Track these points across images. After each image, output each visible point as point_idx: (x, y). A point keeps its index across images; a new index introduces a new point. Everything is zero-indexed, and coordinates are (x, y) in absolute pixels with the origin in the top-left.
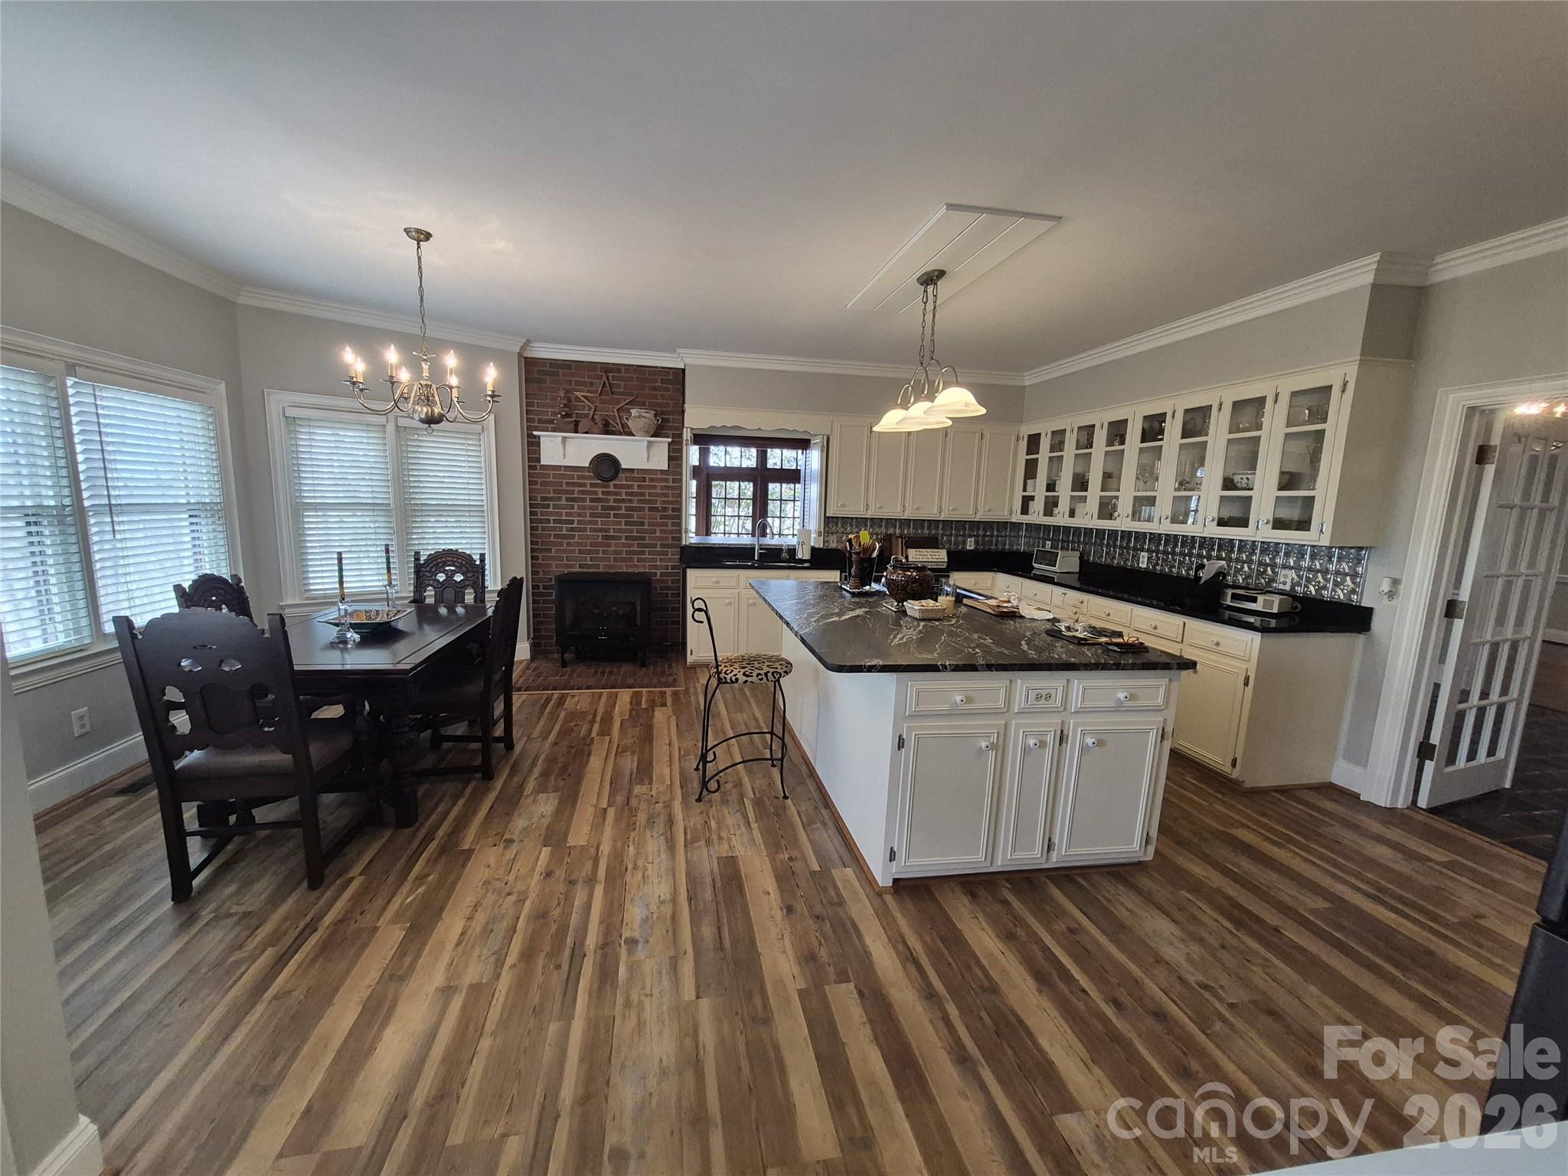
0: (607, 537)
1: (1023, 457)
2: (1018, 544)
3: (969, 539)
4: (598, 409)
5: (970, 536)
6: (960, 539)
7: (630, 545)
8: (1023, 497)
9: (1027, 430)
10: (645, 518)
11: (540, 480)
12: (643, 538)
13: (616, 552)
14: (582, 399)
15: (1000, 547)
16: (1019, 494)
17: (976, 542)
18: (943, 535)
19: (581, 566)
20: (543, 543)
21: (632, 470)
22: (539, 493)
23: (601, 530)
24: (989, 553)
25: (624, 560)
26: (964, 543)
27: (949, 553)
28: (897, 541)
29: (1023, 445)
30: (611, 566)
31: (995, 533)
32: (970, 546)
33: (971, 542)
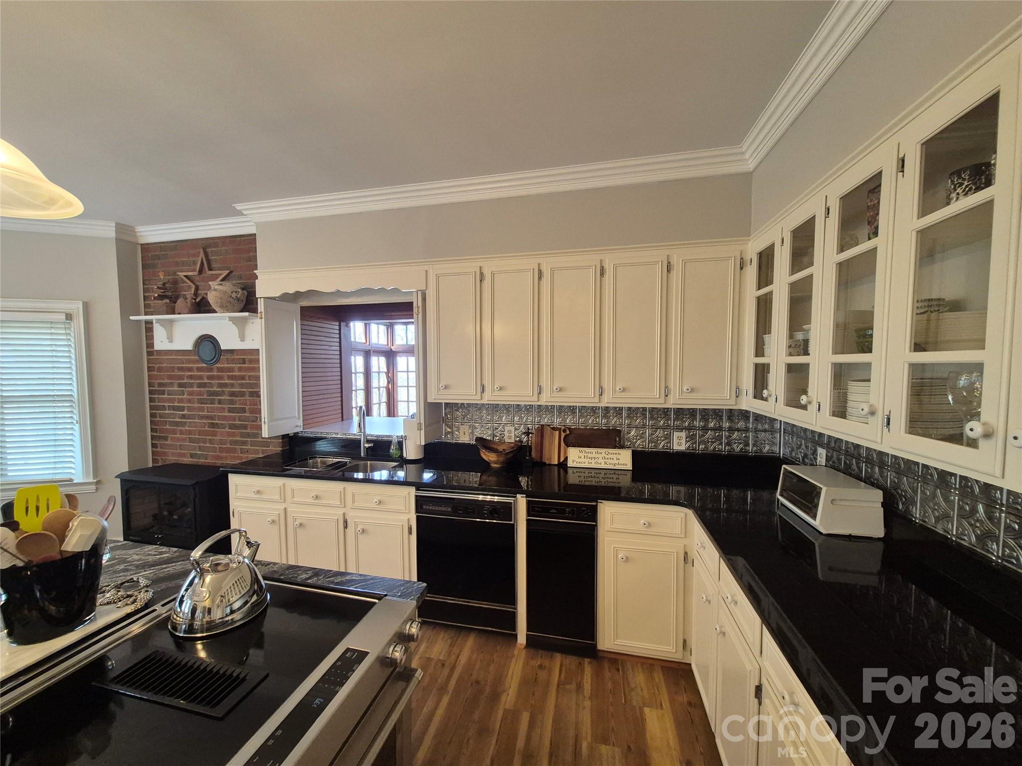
0: (213, 425)
1: (751, 293)
2: (773, 444)
3: (676, 434)
4: (200, 287)
5: (680, 429)
6: (660, 433)
7: (233, 435)
8: (757, 366)
9: (753, 248)
10: (246, 405)
11: (158, 365)
12: (245, 427)
13: (221, 442)
14: (185, 279)
15: (737, 448)
16: (749, 360)
17: (691, 438)
18: (629, 426)
19: (192, 456)
20: (162, 431)
21: (232, 351)
22: (156, 379)
23: (207, 417)
24: (715, 458)
25: (228, 450)
26: (668, 437)
27: (635, 454)
28: (552, 435)
29: (752, 273)
30: (218, 458)
31: (726, 425)
32: (679, 444)
33: (679, 438)
